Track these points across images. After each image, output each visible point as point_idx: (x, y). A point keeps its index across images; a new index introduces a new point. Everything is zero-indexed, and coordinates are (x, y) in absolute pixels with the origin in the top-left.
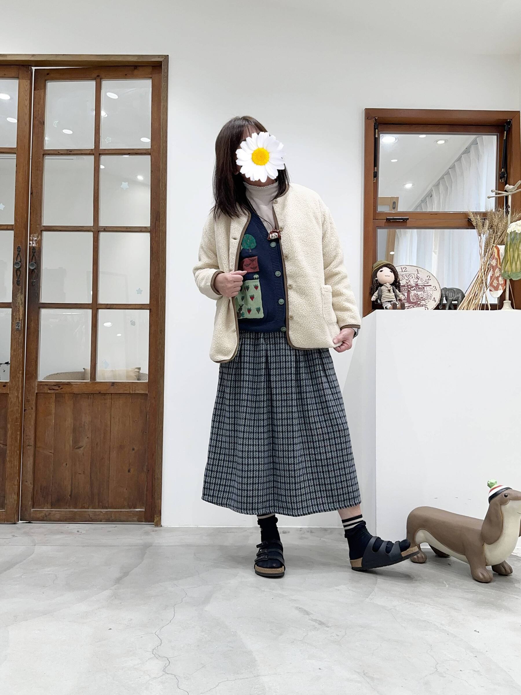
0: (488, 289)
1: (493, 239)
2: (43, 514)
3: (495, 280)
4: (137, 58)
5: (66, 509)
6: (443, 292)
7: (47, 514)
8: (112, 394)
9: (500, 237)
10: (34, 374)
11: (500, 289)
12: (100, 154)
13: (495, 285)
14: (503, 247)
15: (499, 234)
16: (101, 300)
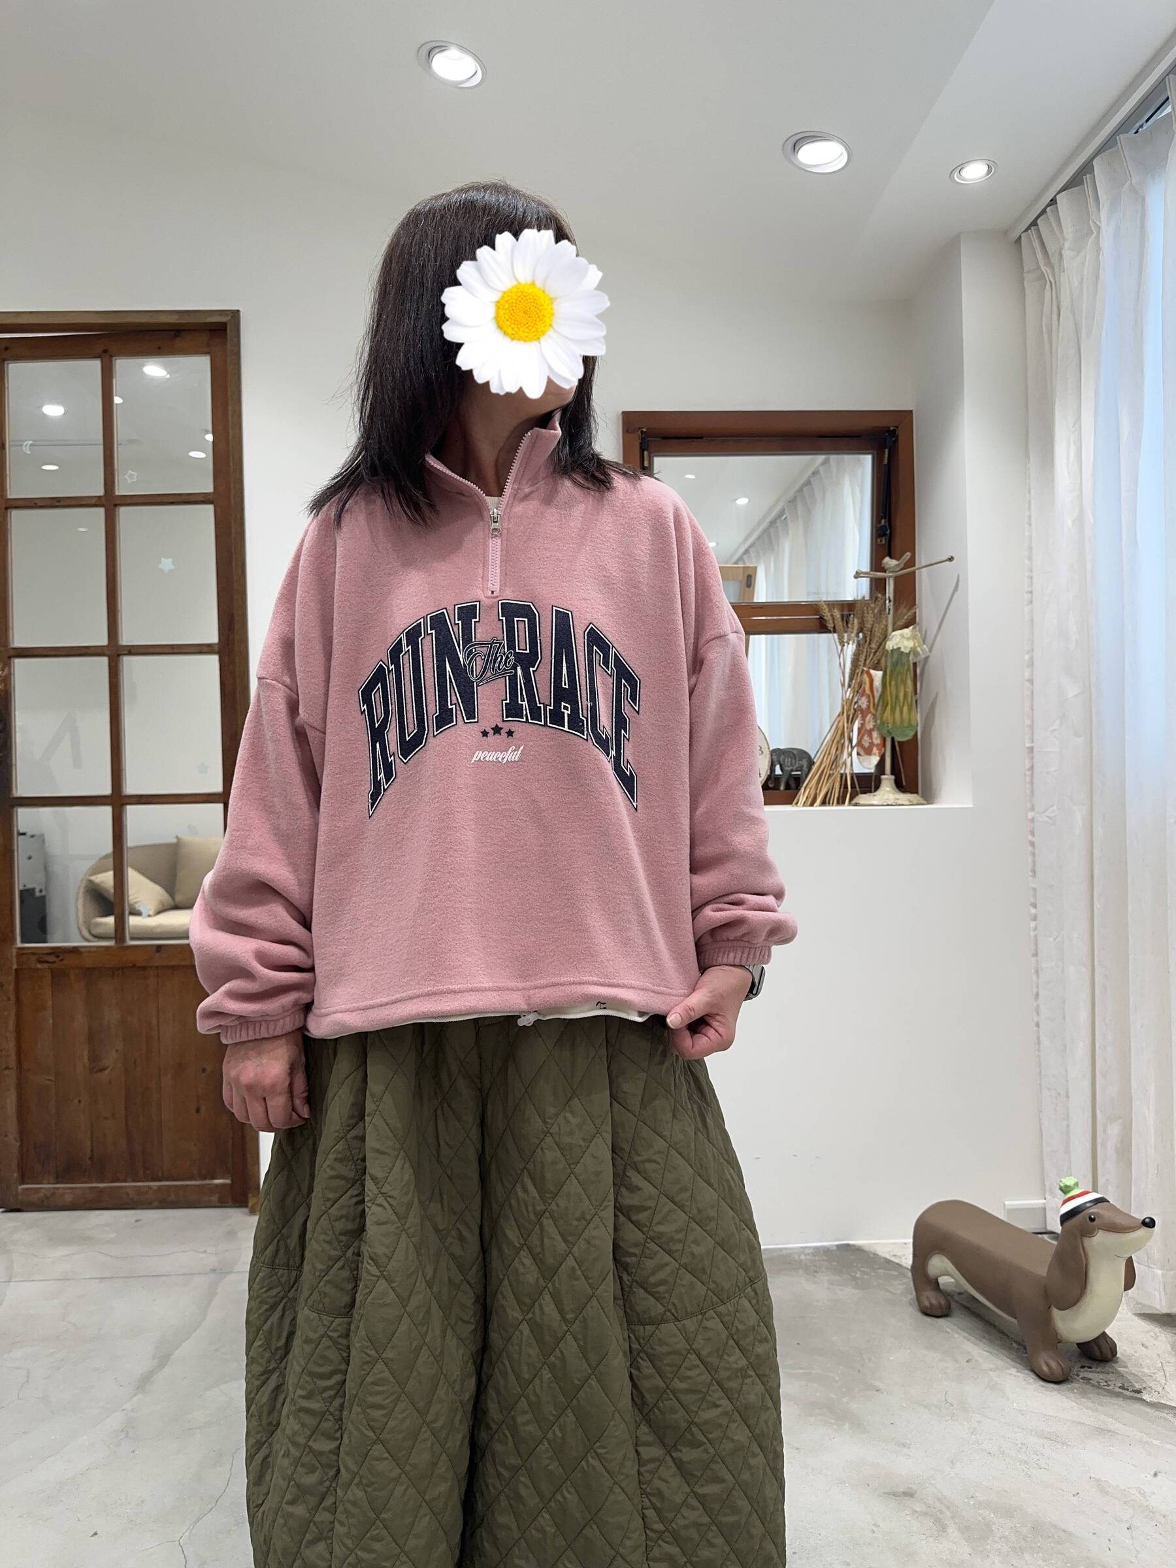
0: (854, 753)
1: (865, 654)
2: (41, 1195)
3: (866, 736)
4: (176, 317)
5: (86, 1183)
6: (774, 757)
7: (49, 1194)
8: (157, 967)
9: (875, 653)
10: (10, 935)
11: (875, 754)
12: (116, 505)
13: (867, 745)
14: (880, 673)
15: (873, 645)
16: (130, 788)
